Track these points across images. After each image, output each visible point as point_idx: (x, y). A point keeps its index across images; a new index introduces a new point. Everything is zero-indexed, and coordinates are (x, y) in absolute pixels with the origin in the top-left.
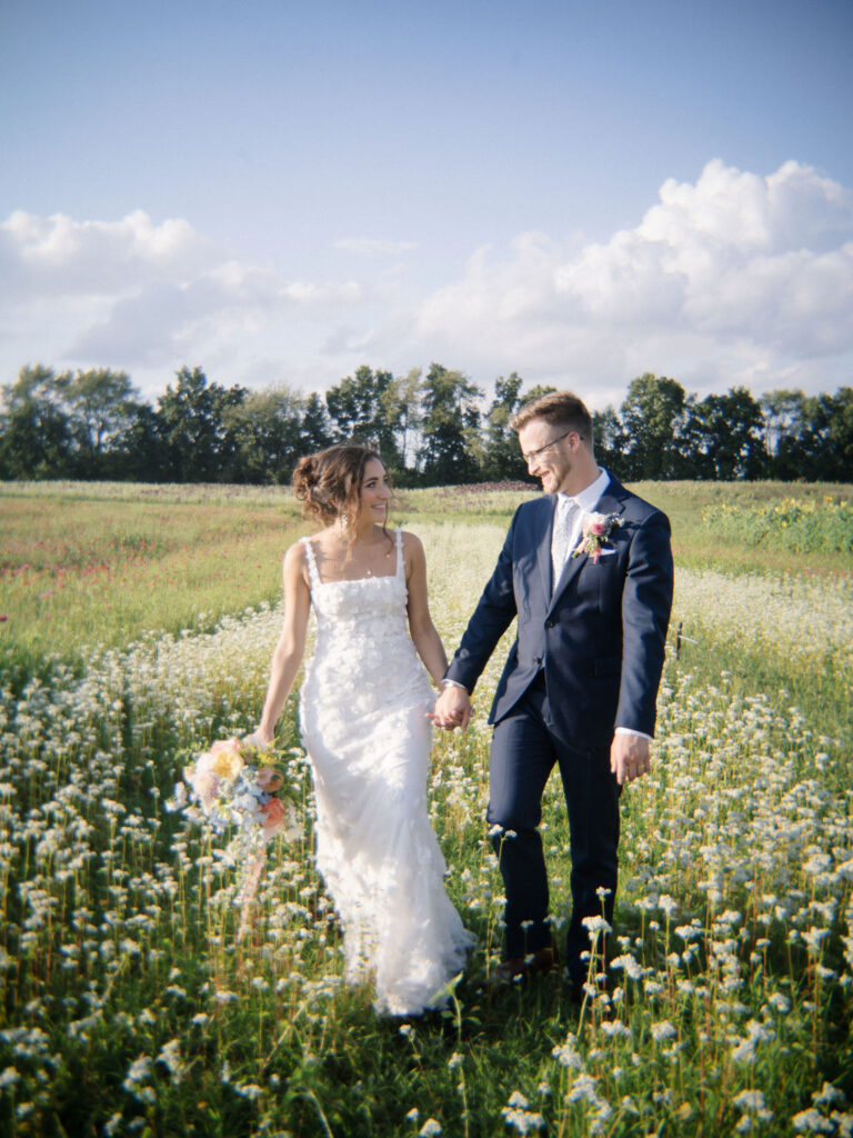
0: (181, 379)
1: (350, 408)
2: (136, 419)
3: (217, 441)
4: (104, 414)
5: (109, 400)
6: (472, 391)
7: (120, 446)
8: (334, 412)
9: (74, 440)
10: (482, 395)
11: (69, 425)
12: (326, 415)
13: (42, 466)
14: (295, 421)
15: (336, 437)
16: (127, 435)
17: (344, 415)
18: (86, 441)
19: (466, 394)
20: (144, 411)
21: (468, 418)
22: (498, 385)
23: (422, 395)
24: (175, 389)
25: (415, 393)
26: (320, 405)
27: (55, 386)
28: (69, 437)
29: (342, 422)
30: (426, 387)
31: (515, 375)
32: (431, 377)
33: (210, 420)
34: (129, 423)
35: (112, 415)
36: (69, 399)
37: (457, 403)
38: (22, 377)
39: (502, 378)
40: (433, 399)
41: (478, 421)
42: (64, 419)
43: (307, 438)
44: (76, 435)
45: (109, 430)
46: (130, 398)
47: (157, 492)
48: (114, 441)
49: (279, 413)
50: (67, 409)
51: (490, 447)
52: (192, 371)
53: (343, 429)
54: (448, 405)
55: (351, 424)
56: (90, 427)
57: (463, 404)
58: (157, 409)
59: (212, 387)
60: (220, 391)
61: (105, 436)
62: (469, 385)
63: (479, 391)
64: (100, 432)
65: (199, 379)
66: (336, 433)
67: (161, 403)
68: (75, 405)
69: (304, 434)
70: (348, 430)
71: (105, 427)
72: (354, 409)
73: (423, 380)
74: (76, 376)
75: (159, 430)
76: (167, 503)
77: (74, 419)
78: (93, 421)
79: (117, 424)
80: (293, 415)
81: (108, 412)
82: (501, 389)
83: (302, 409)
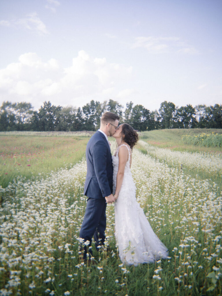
0: (44, 104)
1: (89, 111)
2: (33, 115)
3: (54, 120)
4: (25, 114)
5: (26, 110)
6: (120, 106)
7: (29, 122)
8: (84, 112)
9: (17, 120)
10: (123, 107)
11: (15, 117)
12: (83, 113)
13: (9, 127)
14: (74, 114)
15: (85, 119)
16: (31, 119)
17: (87, 113)
18: (20, 121)
19: (118, 107)
20: (35, 113)
21: (119, 113)
22: (127, 104)
23: (107, 107)
24: (43, 107)
25: (105, 107)
26: (81, 110)
27: (12, 106)
28: (15, 120)
29: (87, 114)
30: (108, 105)
31: (131, 102)
32: (109, 103)
33: (52, 115)
34: (31, 116)
35: (27, 114)
36: (15, 110)
37: (116, 109)
38: (3, 104)
39: (128, 103)
40: (110, 108)
41: (122, 114)
42: (14, 115)
43: (78, 119)
44: (17, 119)
45: (26, 118)
46: (31, 109)
47: (40, 134)
48: (27, 121)
49: (70, 113)
50: (15, 112)
51: (125, 120)
52: (47, 102)
53: (87, 117)
54: (114, 110)
55: (89, 115)
56: (21, 117)
57: (118, 109)
58: (38, 112)
59: (53, 106)
60: (55, 107)
61: (25, 119)
62: (119, 105)
63: (122, 106)
64: (24, 118)
65: (49, 104)
66: (85, 117)
67: (40, 110)
68: (17, 111)
69: (77, 118)
70: (88, 117)
71: (25, 117)
72: (90, 111)
73: (107, 103)
74: (17, 104)
75: (39, 118)
76: (43, 136)
77: (17, 115)
78: (22, 115)
79: (28, 116)
80: (74, 113)
81: (26, 113)
82: (128, 106)
83: (76, 111)
